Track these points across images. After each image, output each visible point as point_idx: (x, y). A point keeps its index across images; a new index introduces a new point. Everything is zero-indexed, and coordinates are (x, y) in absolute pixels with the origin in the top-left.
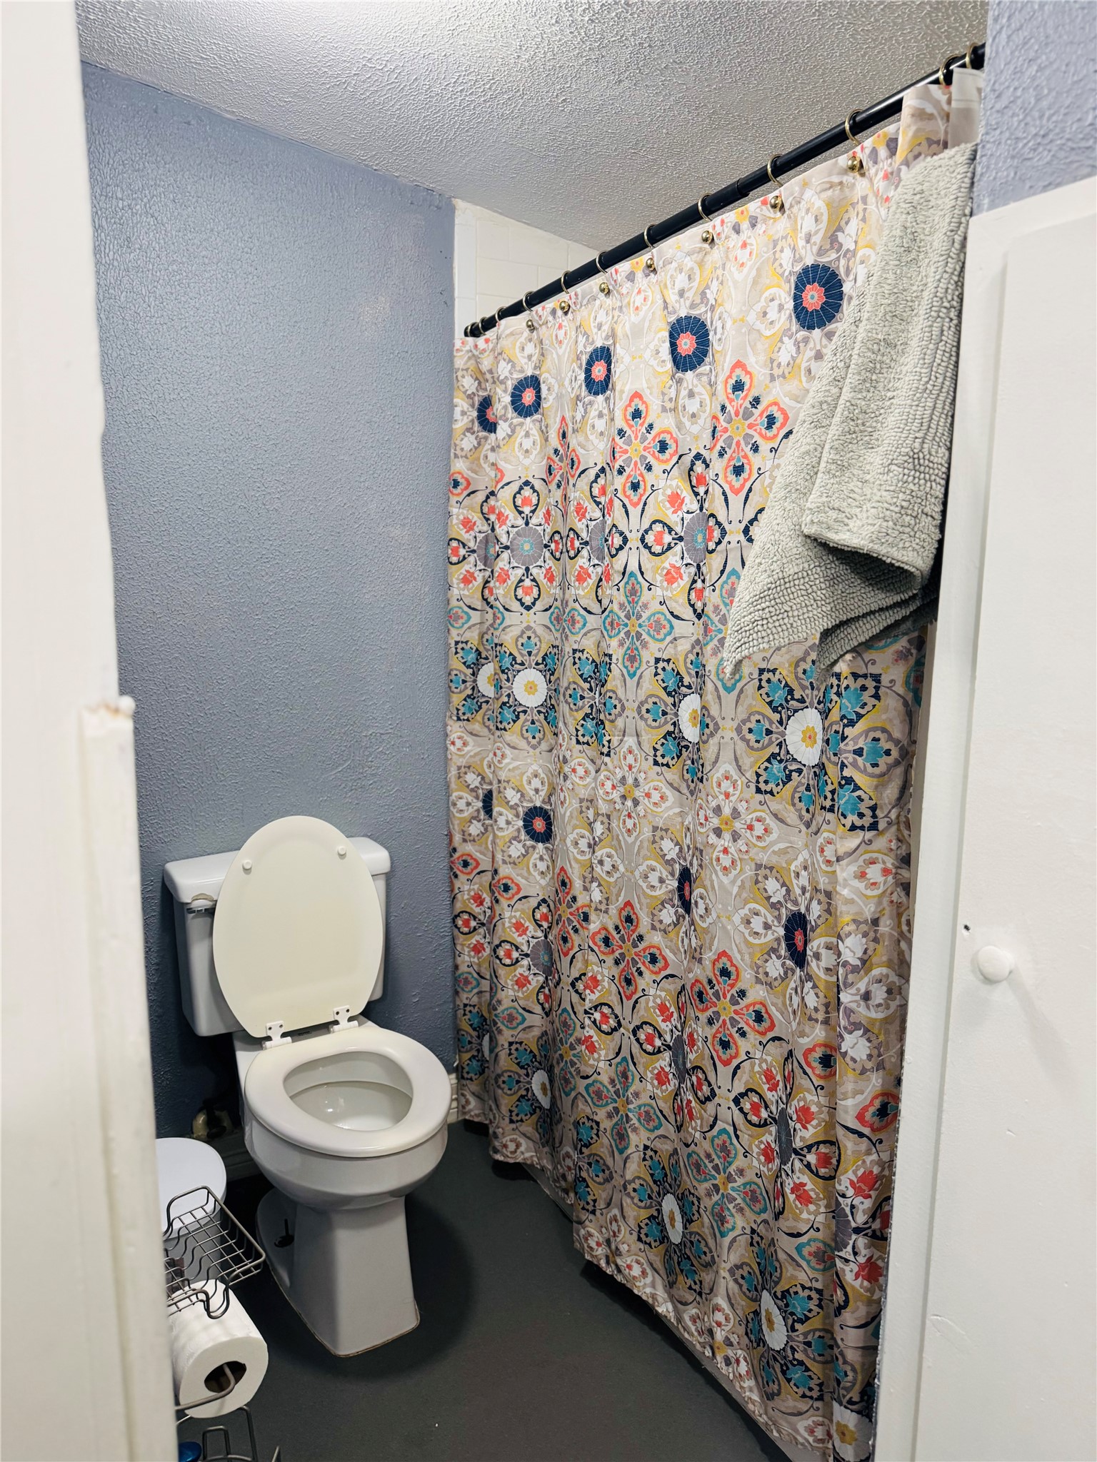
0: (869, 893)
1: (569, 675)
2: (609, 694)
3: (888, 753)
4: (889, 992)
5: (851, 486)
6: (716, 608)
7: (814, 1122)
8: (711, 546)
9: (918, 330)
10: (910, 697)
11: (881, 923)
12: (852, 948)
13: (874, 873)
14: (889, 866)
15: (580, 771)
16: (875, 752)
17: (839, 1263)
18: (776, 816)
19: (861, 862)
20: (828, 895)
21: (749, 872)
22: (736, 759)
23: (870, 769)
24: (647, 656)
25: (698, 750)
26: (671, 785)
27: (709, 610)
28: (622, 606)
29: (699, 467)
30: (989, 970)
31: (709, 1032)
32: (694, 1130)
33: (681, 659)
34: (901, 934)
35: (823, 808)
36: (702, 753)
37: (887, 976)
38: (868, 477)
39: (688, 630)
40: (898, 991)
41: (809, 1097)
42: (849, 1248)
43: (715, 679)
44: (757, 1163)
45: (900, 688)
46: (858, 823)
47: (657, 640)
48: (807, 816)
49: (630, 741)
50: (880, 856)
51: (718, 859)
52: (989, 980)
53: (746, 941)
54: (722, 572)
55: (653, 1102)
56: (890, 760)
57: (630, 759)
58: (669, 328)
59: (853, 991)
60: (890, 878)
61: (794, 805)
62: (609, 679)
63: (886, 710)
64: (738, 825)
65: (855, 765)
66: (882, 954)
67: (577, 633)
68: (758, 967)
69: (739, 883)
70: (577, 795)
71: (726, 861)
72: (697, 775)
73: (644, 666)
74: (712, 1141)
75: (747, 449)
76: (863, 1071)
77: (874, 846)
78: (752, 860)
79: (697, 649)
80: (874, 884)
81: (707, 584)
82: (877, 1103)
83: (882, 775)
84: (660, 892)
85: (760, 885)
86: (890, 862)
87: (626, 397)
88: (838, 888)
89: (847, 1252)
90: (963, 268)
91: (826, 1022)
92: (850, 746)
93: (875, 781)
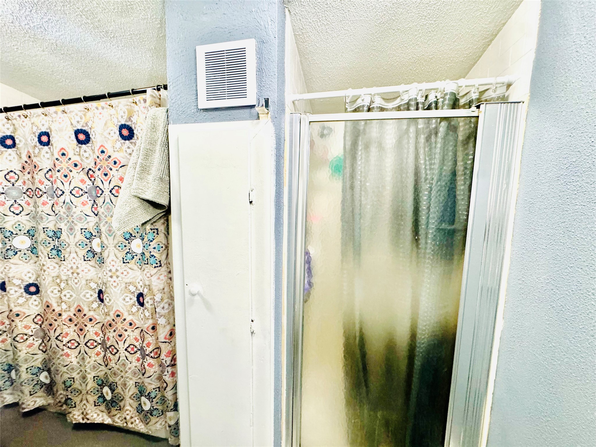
0: (161, 282)
1: (41, 236)
2: (62, 241)
3: (162, 247)
4: (169, 305)
5: (144, 184)
6: (103, 213)
7: (152, 345)
8: (99, 195)
9: (158, 148)
10: (166, 233)
11: (165, 289)
12: (158, 298)
13: (162, 277)
14: (165, 274)
15: (51, 268)
16: (159, 248)
17: (164, 377)
18: (130, 268)
19: (158, 275)
20: (149, 286)
21: (123, 285)
22: (115, 255)
23: (158, 252)
24: (78, 228)
25: (101, 254)
26: (92, 266)
27: (100, 213)
28: (64, 213)
29: (91, 172)
30: (193, 293)
31: (114, 334)
32: (112, 364)
33: (91, 228)
34: (171, 290)
35: (145, 264)
36: (103, 255)
37: (168, 301)
38: (148, 182)
39: (93, 219)
40: (171, 304)
41: (149, 339)
42: (166, 372)
43: (105, 233)
44: (135, 363)
45: (163, 231)
46: (156, 265)
47: (81, 223)
48: (140, 267)
49: (73, 255)
50: (163, 273)
51: (112, 284)
52: (193, 295)
53: (125, 305)
54: (104, 203)
55: (96, 362)
56: (163, 249)
57: (74, 261)
58: (74, 131)
59: (159, 307)
60: (166, 277)
61: (136, 264)
62: (61, 237)
63: (160, 237)
64: (118, 273)
65: (154, 251)
66: (166, 296)
67: (45, 222)
68: (129, 311)
69: (120, 289)
70: (51, 276)
71: (115, 284)
72: (102, 262)
73: (76, 231)
74: (119, 364)
75: (108, 169)
76: (165, 326)
77: (161, 270)
78: (124, 282)
79: (97, 225)
80: (162, 280)
81: (99, 206)
82: (169, 333)
83: (162, 253)
84: (92, 299)
85: (127, 288)
86: (166, 274)
87: (58, 149)
88: (152, 283)
89: (166, 373)
90: (168, 136)
91: (152, 318)
92: (152, 247)
93: (160, 255)
